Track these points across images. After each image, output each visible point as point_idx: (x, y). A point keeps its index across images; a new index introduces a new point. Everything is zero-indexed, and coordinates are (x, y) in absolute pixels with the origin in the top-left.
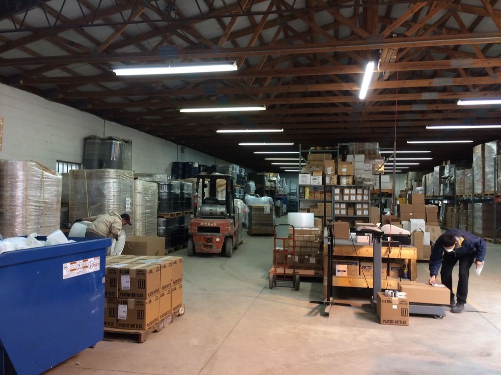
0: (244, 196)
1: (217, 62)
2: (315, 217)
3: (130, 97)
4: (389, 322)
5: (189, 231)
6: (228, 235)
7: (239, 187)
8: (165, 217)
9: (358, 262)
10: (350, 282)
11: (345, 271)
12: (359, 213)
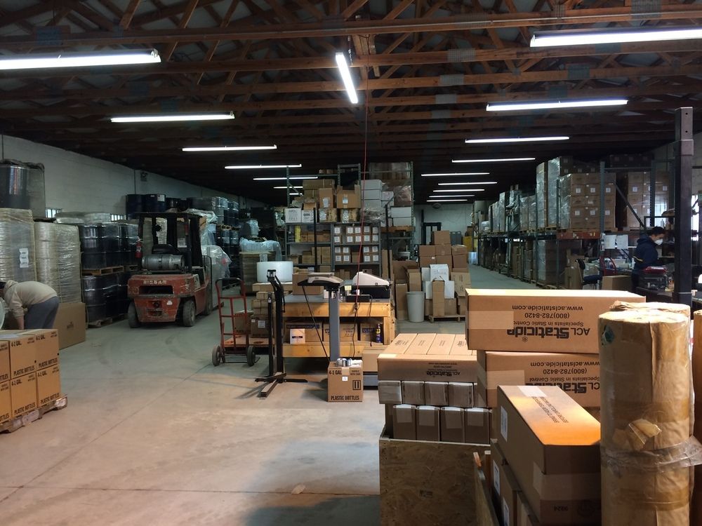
0: (239, 240)
1: (129, 50)
2: (294, 266)
3: (36, 101)
4: (338, 399)
5: (129, 293)
6: (185, 296)
7: (228, 228)
8: (93, 274)
9: (320, 324)
10: (309, 351)
11: (302, 337)
12: (367, 259)
